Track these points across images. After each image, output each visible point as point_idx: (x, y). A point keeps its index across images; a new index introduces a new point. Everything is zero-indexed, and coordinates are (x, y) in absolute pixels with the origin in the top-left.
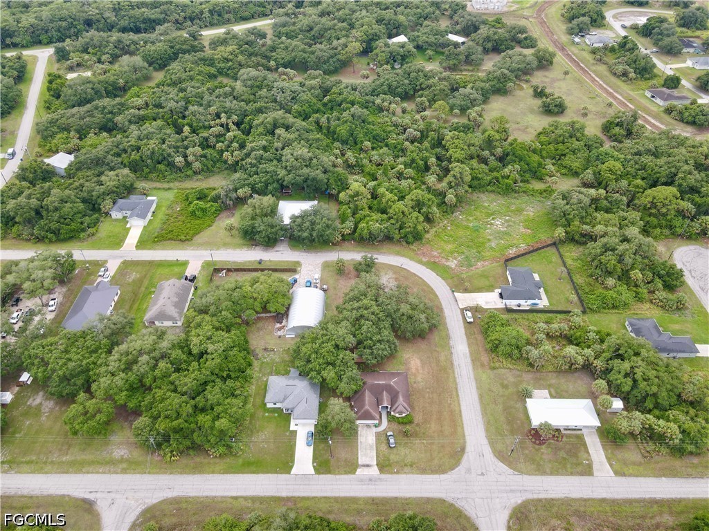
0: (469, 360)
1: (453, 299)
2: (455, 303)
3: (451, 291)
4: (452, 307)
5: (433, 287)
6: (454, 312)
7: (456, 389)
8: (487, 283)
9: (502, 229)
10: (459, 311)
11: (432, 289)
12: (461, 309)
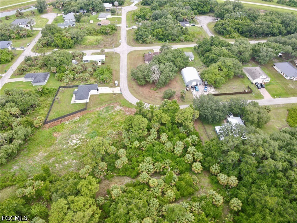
0: (121, 71)
1: (122, 90)
2: (122, 89)
3: (122, 94)
4: (123, 87)
5: (132, 95)
6: (123, 86)
7: (127, 64)
8: (102, 97)
9: (74, 136)
10: (120, 86)
11: (132, 94)
12: (119, 87)
